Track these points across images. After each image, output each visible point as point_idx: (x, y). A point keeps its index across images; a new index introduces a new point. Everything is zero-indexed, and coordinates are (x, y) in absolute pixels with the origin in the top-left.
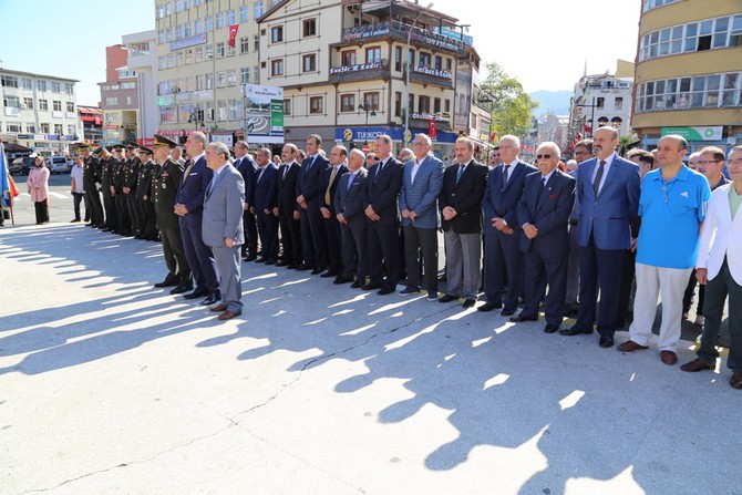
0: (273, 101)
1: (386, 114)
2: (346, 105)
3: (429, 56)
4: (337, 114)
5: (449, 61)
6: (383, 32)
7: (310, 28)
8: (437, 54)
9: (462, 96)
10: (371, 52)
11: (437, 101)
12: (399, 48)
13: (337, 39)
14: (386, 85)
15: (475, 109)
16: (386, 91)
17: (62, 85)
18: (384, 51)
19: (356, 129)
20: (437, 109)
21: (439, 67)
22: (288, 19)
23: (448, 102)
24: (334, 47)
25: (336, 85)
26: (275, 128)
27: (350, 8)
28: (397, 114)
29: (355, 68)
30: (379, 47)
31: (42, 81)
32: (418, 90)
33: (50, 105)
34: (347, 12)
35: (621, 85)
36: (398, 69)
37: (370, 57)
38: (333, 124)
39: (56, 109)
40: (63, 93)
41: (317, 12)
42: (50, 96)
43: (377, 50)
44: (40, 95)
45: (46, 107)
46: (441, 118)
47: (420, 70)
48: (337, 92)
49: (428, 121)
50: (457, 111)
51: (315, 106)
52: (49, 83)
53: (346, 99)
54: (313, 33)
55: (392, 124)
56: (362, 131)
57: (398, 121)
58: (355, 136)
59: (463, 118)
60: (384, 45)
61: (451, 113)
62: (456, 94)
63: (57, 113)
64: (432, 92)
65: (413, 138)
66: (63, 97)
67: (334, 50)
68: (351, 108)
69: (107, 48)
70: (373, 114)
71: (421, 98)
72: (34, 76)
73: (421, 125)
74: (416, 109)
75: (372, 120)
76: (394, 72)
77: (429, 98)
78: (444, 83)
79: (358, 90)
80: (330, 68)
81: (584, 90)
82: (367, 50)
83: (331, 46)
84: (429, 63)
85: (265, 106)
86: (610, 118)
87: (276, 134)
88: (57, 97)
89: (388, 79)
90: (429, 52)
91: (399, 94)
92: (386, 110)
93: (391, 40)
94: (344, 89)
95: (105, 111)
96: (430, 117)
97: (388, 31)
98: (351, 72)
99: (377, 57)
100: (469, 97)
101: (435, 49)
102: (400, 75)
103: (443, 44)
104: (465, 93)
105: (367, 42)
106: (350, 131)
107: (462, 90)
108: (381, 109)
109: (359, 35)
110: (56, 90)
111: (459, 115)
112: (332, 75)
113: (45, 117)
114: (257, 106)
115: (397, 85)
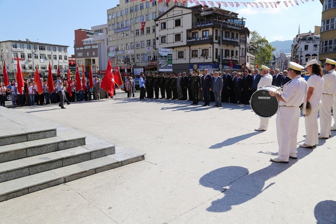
0: (168, 54)
1: (212, 58)
2: (194, 54)
3: (229, 33)
4: (190, 59)
5: (237, 34)
6: (210, 24)
7: (178, 23)
8: (232, 32)
9: (243, 49)
10: (204, 32)
11: (232, 52)
12: (217, 31)
13: (190, 27)
14: (212, 46)
15: (248, 54)
16: (212, 48)
17: (63, 48)
18: (210, 32)
19: (199, 64)
20: (232, 55)
21: (233, 37)
22: (168, 19)
23: (237, 52)
24: (188, 31)
25: (190, 47)
26: (169, 65)
27: (195, 14)
28: (216, 58)
29: (198, 39)
30: (208, 30)
31: (55, 47)
32: (224, 48)
33: (58, 57)
34: (194, 17)
35: (316, 39)
36: (216, 39)
37: (204, 35)
38: (189, 62)
39: (60, 59)
40: (63, 52)
41: (181, 16)
42: (58, 53)
43: (207, 32)
44: (54, 53)
45: (56, 58)
46: (235, 59)
47: (226, 39)
48: (190, 49)
49: (229, 60)
50: (241, 55)
51: (180, 55)
52: (57, 48)
53: (194, 52)
54: (179, 25)
55: (214, 62)
56: (202, 65)
57: (216, 60)
58: (198, 68)
59: (243, 58)
60: (211, 30)
61: (238, 56)
62: (240, 48)
63: (60, 61)
64: (230, 48)
65: (223, 68)
66: (63, 54)
67: (189, 32)
68: (196, 56)
69: (75, 31)
70: (207, 58)
71: (226, 50)
72: (51, 45)
73: (226, 62)
74: (224, 56)
75: (206, 61)
76: (215, 41)
77: (229, 50)
78: (235, 44)
79: (199, 48)
80: (187, 39)
81: (298, 42)
82: (203, 31)
83: (187, 30)
84: (229, 36)
85: (165, 57)
86: (311, 54)
87: (169, 67)
88: (60, 54)
89: (212, 43)
90: (229, 31)
91: (217, 49)
92: (212, 56)
93: (213, 27)
94: (193, 48)
95: (77, 59)
96: (230, 58)
97: (212, 24)
98: (197, 41)
99: (207, 34)
100: (245, 49)
101: (231, 30)
102: (217, 41)
103: (235, 28)
104: (244, 47)
105: (203, 28)
106: (196, 65)
107: (242, 46)
108: (209, 56)
109: (199, 26)
110: (60, 50)
111: (242, 57)
112: (187, 43)
113: (56, 63)
114: (163, 57)
115: (216, 46)
